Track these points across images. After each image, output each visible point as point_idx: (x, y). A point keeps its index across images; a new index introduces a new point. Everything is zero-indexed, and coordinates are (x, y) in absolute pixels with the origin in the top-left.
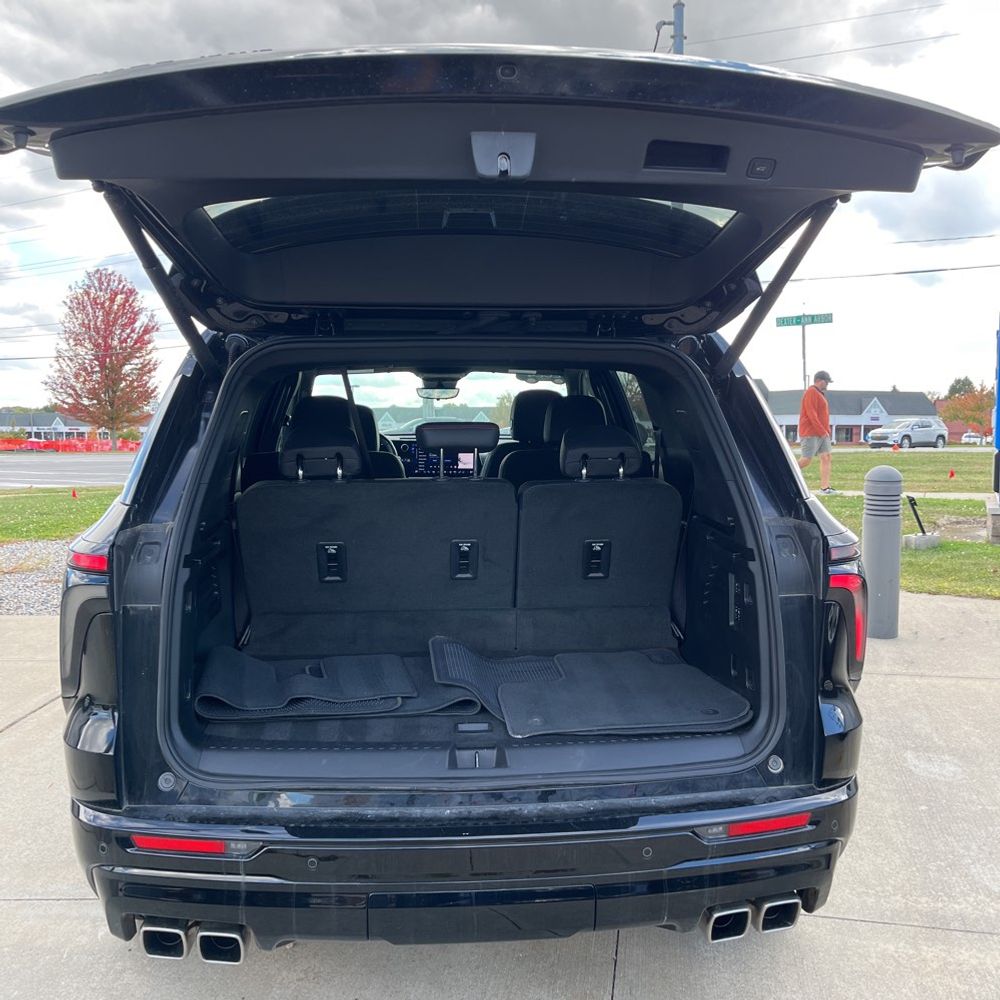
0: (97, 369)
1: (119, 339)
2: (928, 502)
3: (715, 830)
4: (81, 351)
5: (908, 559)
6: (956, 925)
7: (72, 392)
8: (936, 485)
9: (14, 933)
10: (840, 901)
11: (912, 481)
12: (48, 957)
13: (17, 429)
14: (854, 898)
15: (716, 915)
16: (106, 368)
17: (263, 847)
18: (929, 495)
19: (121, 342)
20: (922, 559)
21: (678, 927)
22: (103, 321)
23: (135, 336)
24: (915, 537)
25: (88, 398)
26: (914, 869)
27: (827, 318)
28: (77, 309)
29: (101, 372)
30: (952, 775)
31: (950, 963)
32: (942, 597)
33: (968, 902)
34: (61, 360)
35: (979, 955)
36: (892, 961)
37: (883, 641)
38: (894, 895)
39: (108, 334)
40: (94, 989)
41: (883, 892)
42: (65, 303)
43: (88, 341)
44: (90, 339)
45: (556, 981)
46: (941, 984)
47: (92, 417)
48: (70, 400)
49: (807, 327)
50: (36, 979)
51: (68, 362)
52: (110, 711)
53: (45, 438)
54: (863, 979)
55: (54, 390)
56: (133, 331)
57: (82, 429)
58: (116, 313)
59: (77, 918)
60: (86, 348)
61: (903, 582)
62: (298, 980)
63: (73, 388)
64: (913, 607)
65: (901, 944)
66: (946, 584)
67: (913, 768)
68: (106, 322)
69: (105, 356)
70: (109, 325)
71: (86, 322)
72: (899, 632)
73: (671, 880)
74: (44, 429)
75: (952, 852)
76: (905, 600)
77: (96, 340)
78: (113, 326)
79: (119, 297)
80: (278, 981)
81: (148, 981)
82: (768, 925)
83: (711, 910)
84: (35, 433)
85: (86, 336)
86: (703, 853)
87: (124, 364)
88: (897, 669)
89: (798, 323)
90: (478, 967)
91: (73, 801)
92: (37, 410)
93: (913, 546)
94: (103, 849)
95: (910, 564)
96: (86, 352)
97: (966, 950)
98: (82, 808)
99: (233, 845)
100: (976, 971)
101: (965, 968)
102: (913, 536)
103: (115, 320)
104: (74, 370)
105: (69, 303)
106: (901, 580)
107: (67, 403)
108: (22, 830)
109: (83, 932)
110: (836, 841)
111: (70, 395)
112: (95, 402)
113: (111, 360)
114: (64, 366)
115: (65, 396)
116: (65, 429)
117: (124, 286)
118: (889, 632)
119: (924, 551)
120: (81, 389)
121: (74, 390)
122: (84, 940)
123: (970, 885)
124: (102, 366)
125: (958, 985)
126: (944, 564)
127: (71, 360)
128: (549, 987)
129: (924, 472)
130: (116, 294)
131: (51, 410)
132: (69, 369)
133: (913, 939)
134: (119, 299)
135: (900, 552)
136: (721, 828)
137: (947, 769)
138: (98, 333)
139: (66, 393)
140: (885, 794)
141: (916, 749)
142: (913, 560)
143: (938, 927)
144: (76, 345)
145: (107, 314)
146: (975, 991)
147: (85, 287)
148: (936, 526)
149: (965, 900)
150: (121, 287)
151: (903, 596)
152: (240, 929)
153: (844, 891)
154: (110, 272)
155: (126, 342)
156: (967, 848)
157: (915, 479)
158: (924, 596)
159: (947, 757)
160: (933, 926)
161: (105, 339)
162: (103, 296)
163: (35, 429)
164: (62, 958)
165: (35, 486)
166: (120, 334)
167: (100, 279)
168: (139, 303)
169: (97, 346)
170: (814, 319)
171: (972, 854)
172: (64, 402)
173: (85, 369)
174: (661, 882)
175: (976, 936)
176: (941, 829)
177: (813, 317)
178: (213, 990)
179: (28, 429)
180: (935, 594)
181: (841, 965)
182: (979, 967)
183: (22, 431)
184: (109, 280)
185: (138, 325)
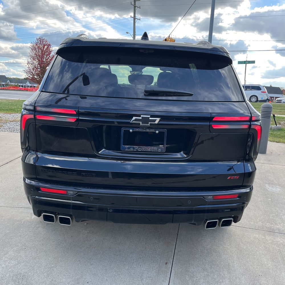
0: (39, 67)
1: (46, 59)
2: (278, 117)
3: (210, 197)
4: (35, 62)
5: (271, 132)
6: (277, 231)
7: (32, 74)
8: (281, 113)
9: (9, 216)
10: (243, 223)
11: (274, 111)
12: (17, 223)
13: (16, 84)
14: (248, 222)
15: (208, 221)
16: (42, 67)
17: (77, 193)
18: (278, 116)
19: (46, 60)
20: (275, 133)
21: (196, 224)
22: (41, 53)
23: (50, 58)
24: (274, 126)
25: (36, 76)
26: (266, 215)
27: (253, 62)
28: (34, 49)
29: (40, 68)
30: (279, 191)
31: (274, 241)
32: (280, 143)
33: (281, 225)
34: (29, 64)
35: (283, 240)
36: (257, 239)
37: (262, 154)
38: (259, 222)
39: (42, 57)
40: (30, 232)
41: (256, 221)
42: (30, 47)
43: (37, 59)
44: (37, 58)
45: (160, 238)
46: (271, 247)
47: (37, 82)
48: (31, 76)
49: (247, 64)
50: (14, 228)
51: (31, 65)
52: (35, 152)
53: (24, 87)
54: (248, 244)
55: (27, 73)
56: (50, 57)
57: (35, 85)
58: (45, 51)
59: (27, 213)
60: (36, 61)
61: (269, 139)
62: (87, 233)
63: (32, 73)
64: (271, 146)
65: (260, 235)
66: (282, 140)
67: (268, 189)
68: (42, 53)
69: (41, 64)
70: (43, 54)
71: (36, 53)
72: (267, 152)
73: (195, 210)
74: (24, 85)
75: (277, 212)
76: (269, 144)
77: (39, 59)
78: (44, 55)
79: (46, 46)
80: (82, 233)
81: (46, 230)
82: (223, 225)
83: (207, 220)
84: (21, 85)
85: (36, 58)
86: (206, 203)
87: (47, 67)
88: (265, 162)
89: (244, 63)
90: (138, 233)
91: (24, 177)
92: (22, 79)
93: (273, 129)
94: (32, 191)
95: (272, 134)
96: (36, 62)
97: (279, 238)
98: (26, 179)
99: (69, 192)
100: (282, 244)
101: (279, 243)
102: (273, 126)
103: (45, 53)
104: (32, 67)
105: (31, 48)
106: (268, 138)
107: (30, 77)
108: (12, 189)
109: (28, 216)
110: (245, 203)
111: (31, 75)
112: (38, 77)
113: (43, 65)
114: (30, 66)
115: (30, 75)
116: (30, 85)
117: (47, 43)
118: (264, 152)
119: (276, 130)
120: (34, 73)
121: (33, 73)
122: (28, 219)
123: (282, 221)
124: (41, 66)
125: (276, 247)
126: (281, 134)
127: (32, 64)
128: (158, 240)
129: (278, 109)
130: (45, 46)
131: (26, 79)
132: (31, 67)
133: (264, 234)
134: (46, 47)
135: (269, 131)
136: (211, 197)
137: (277, 190)
138: (39, 57)
139: (30, 74)
140: (258, 195)
141: (269, 184)
142: (272, 133)
143: (271, 231)
144: (33, 60)
145: (42, 51)
146: (281, 250)
147: (36, 43)
148: (280, 124)
149: (280, 225)
150: (46, 43)
151: (269, 142)
152: (71, 216)
153: (245, 220)
154: (43, 39)
155: (48, 60)
156: (282, 211)
157: (275, 111)
158: (275, 143)
159: (278, 187)
160: (270, 231)
161: (41, 58)
162: (41, 46)
163: (21, 84)
164: (22, 223)
165: (20, 99)
166: (46, 57)
167: (40, 41)
168: (52, 48)
169: (39, 60)
170: (249, 62)
171: (283, 212)
172: (29, 77)
173: (36, 67)
174: (193, 211)
175: (283, 234)
176: (274, 205)
177: (249, 61)
178: (63, 234)
179: (20, 84)
180: (278, 142)
181: (242, 239)
182: (283, 243)
183: (18, 85)
184: (43, 41)
185: (51, 55)
